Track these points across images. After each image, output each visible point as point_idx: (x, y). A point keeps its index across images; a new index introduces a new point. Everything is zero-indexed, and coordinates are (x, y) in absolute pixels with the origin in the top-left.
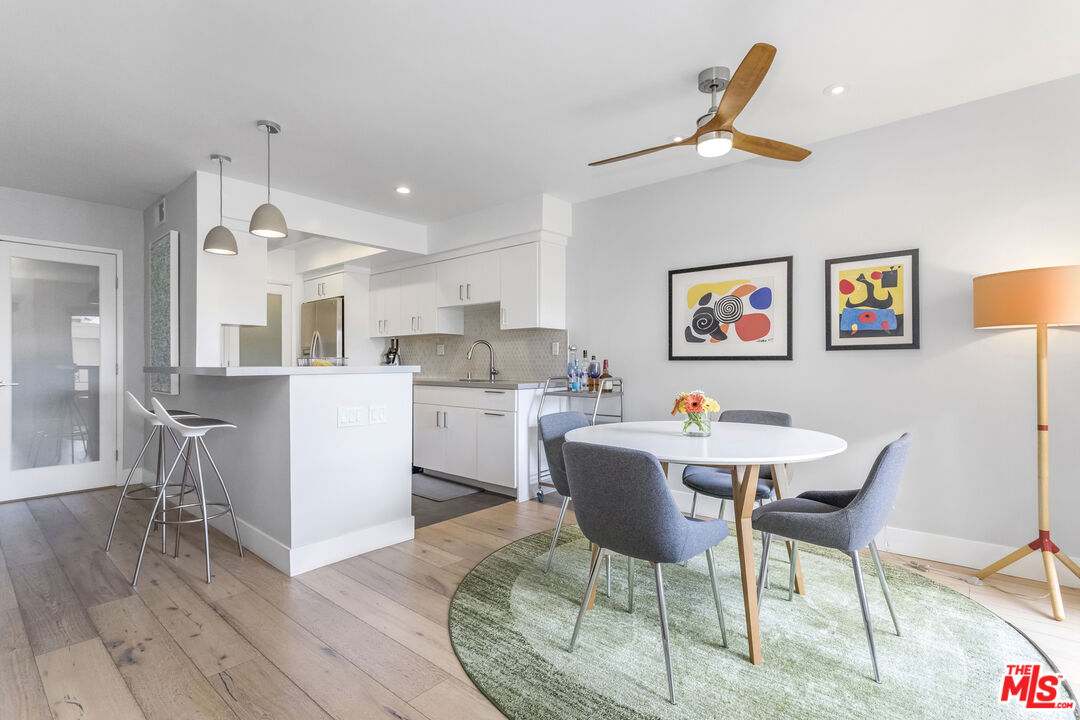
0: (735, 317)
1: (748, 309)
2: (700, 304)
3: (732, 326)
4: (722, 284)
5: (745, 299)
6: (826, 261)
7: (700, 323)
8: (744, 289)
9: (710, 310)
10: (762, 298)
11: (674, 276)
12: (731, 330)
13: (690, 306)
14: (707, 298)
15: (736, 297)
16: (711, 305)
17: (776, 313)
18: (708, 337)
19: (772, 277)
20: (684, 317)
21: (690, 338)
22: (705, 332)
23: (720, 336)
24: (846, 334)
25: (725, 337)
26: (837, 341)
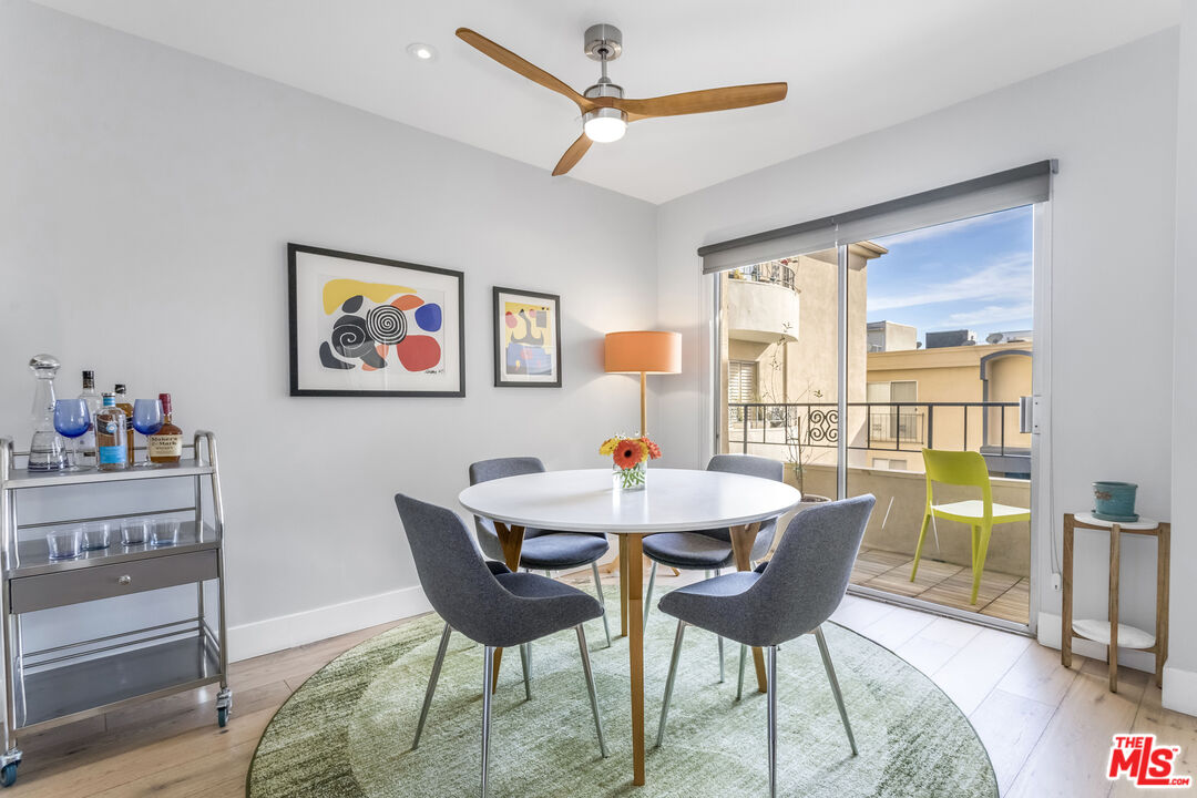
0: (394, 332)
1: (414, 329)
2: (344, 309)
3: (393, 349)
4: (381, 287)
5: (410, 314)
6: (494, 288)
7: (345, 338)
8: (409, 300)
9: (361, 322)
10: (429, 316)
11: (299, 255)
12: (392, 354)
13: (329, 311)
14: (353, 303)
15: (397, 308)
16: (361, 313)
17: (446, 337)
18: (357, 362)
19: (437, 291)
20: (317, 326)
21: (328, 361)
22: (354, 355)
23: (378, 362)
24: (510, 370)
25: (382, 364)
26: (505, 377)
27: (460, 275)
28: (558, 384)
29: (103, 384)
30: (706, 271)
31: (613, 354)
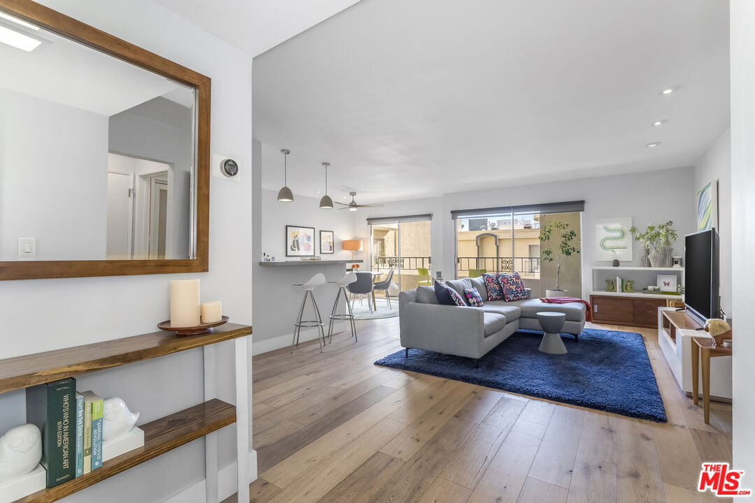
11: (288, 227)
24: (323, 250)
26: (322, 252)
27: (314, 228)
28: (333, 253)
30: (368, 224)
31: (344, 245)
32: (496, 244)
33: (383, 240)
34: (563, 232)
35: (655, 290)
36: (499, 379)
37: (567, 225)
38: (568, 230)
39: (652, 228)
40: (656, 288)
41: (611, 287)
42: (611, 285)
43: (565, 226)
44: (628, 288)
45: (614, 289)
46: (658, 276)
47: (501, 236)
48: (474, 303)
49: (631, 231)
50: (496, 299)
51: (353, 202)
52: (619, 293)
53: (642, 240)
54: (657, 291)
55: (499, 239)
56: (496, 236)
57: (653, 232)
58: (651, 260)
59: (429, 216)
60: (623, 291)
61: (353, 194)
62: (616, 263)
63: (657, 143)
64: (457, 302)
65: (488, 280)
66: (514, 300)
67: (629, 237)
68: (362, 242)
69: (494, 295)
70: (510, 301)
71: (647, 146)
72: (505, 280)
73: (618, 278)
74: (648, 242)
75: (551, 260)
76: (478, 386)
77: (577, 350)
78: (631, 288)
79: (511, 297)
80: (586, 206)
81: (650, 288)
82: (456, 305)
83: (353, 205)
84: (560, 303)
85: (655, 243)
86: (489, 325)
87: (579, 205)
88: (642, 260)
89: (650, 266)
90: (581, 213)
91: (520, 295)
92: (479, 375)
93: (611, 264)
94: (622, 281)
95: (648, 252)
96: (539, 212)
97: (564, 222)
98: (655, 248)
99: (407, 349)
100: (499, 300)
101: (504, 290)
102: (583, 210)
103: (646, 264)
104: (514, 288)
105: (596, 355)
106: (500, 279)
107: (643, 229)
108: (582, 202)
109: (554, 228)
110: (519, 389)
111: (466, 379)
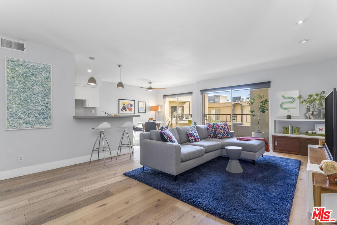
0: (128, 108)
1: (130, 107)
3: (128, 109)
4: (127, 102)
5: (129, 105)
6: (138, 102)
7: (123, 108)
8: (129, 104)
10: (131, 105)
11: (120, 100)
12: (128, 110)
13: (122, 105)
14: (124, 104)
15: (128, 105)
16: (125, 106)
17: (133, 108)
18: (124, 111)
19: (132, 102)
20: (121, 107)
21: (122, 111)
23: (126, 110)
24: (140, 111)
25: (127, 111)
26: (139, 112)
27: (134, 101)
28: (145, 113)
29: (106, 113)
30: (164, 98)
31: (152, 109)
32: (241, 108)
33: (183, 107)
34: (261, 100)
35: (313, 133)
36: (182, 191)
37: (263, 96)
38: (264, 99)
39: (311, 96)
40: (314, 132)
41: (286, 131)
42: (286, 130)
43: (262, 96)
44: (296, 132)
45: (287, 132)
46: (316, 125)
47: (243, 104)
48: (192, 140)
49: (298, 98)
50: (213, 137)
51: (150, 87)
52: (290, 135)
53: (304, 103)
54: (315, 134)
55: (243, 106)
56: (241, 105)
57: (312, 98)
58: (310, 115)
59: (191, 93)
60: (293, 133)
61: (150, 83)
62: (289, 117)
63: (307, 40)
64: (168, 140)
65: (209, 126)
66: (222, 138)
67: (298, 101)
68: (160, 107)
69: (211, 135)
70: (219, 138)
71: (301, 42)
72: (217, 127)
73: (289, 126)
74: (308, 104)
75: (254, 115)
76: (166, 194)
77: (251, 170)
78: (298, 132)
79: (220, 136)
80: (272, 84)
81: (310, 132)
82: (168, 142)
83: (150, 88)
84: (246, 141)
85: (312, 104)
86: (186, 154)
87: (267, 84)
88: (305, 115)
89: (310, 119)
90: (269, 88)
91: (226, 135)
92: (171, 186)
93: (286, 117)
94: (292, 127)
95: (308, 110)
96: (250, 88)
97: (261, 95)
98: (313, 108)
99: (144, 166)
100: (215, 137)
101: (217, 132)
102: (270, 87)
103: (307, 117)
104: (222, 131)
105: (261, 175)
106: (215, 126)
107: (305, 97)
108: (269, 83)
109: (256, 98)
110: (188, 200)
111: (162, 189)
